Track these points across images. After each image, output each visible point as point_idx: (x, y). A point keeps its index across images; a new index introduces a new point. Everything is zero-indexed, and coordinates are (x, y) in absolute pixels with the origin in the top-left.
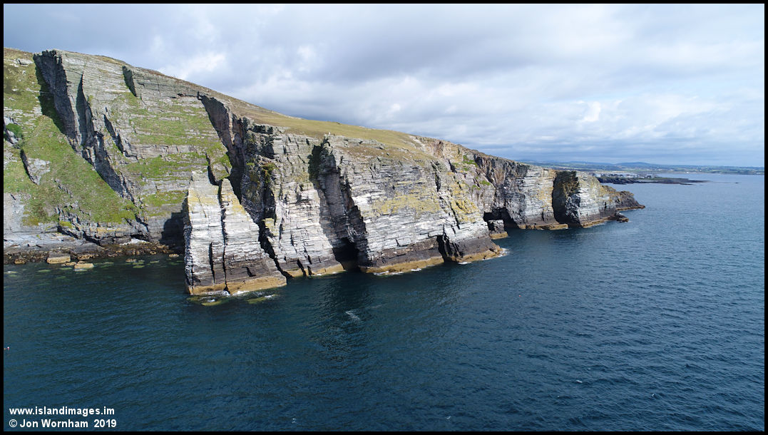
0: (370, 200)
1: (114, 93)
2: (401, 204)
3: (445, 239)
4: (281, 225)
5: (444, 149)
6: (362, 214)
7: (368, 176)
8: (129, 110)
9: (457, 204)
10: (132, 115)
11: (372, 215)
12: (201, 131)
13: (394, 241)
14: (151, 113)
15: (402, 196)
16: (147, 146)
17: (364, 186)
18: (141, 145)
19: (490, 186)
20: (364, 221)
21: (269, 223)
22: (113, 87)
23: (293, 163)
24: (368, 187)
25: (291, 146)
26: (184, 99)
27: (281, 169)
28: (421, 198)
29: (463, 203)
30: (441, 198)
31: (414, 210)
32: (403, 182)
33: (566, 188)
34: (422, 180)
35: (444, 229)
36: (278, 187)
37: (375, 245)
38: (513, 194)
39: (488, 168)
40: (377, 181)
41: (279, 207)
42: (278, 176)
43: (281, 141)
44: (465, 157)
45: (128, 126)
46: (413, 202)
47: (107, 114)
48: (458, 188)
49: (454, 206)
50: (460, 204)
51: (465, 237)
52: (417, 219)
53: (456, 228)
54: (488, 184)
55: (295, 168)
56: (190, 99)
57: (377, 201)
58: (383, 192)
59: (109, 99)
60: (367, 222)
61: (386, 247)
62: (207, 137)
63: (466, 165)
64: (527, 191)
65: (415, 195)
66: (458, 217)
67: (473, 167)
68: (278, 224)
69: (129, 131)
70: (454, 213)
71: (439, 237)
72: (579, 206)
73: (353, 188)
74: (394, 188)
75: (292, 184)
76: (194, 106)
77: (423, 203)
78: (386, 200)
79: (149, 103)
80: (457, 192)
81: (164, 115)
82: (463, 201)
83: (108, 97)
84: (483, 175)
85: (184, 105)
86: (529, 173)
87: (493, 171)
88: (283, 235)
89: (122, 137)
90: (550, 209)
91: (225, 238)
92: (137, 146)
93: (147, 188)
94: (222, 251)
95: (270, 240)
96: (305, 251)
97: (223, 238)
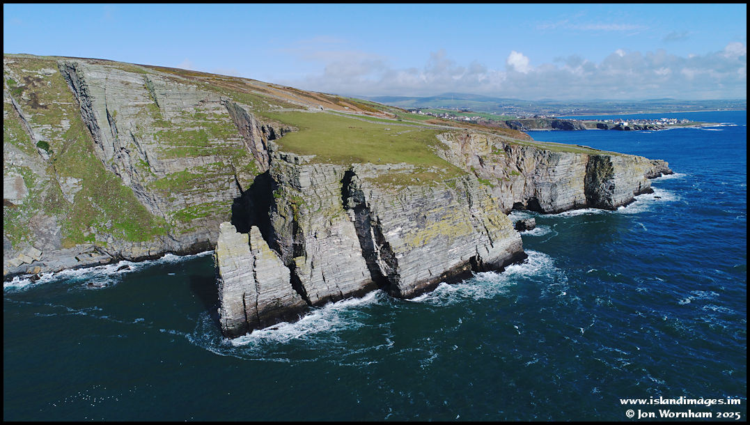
0: (401, 234)
1: (137, 106)
2: (433, 233)
3: (478, 259)
4: (312, 263)
5: (472, 142)
6: (393, 250)
7: (398, 210)
8: (153, 124)
9: (490, 220)
10: (156, 128)
11: (404, 249)
12: (225, 139)
13: (427, 272)
14: (174, 124)
15: (432, 225)
16: (173, 160)
17: (394, 220)
18: (167, 160)
19: (520, 176)
20: (396, 257)
21: (299, 261)
22: (136, 99)
23: (321, 196)
24: (399, 221)
25: (318, 178)
26: (207, 106)
27: (309, 204)
28: (453, 223)
29: (497, 219)
30: (473, 216)
31: (447, 237)
32: (435, 210)
33: (600, 173)
34: (455, 203)
35: (477, 250)
36: (306, 223)
37: (407, 279)
38: (543, 184)
39: (518, 158)
40: (407, 213)
41: (309, 246)
42: (306, 211)
43: (307, 173)
44: (494, 147)
45: (153, 141)
46: (445, 227)
47: (132, 129)
48: (490, 203)
49: (488, 224)
50: (493, 220)
51: (498, 255)
52: (449, 246)
53: (489, 247)
54: (518, 175)
55: (323, 201)
56: (213, 105)
57: (408, 234)
58: (415, 224)
59: (132, 112)
60: (399, 257)
61: (418, 279)
62: (231, 145)
63: (495, 156)
64: (558, 180)
65: (447, 220)
66: (491, 236)
67: (503, 157)
68: (309, 261)
69: (155, 146)
70: (487, 231)
71: (473, 259)
72: (613, 192)
73: (384, 224)
74: (425, 217)
75: (321, 218)
76: (216, 112)
77: (455, 228)
78: (417, 231)
79: (172, 114)
80: (489, 208)
81: (187, 126)
82: (496, 217)
83: (132, 111)
84: (513, 165)
85: (207, 113)
86: (561, 162)
87: (522, 160)
88: (314, 273)
89: (148, 154)
90: (583, 196)
91: (257, 286)
92: (164, 161)
93: (176, 203)
94: (255, 301)
95: (302, 278)
96: (337, 287)
97: (254, 287)
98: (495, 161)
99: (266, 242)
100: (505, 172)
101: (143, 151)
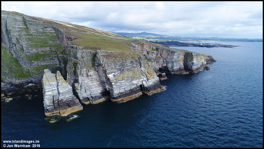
0: (114, 75)
1: (19, 28)
2: (126, 76)
3: (143, 86)
4: (81, 85)
5: (145, 46)
6: (111, 81)
7: (113, 66)
8: (25, 35)
9: (148, 72)
10: (27, 36)
11: (115, 81)
12: (54, 41)
13: (124, 89)
14: (34, 35)
15: (126, 73)
16: (33, 48)
17: (112, 70)
18: (31, 48)
19: (161, 59)
20: (112, 84)
21: (76, 85)
22: (19, 25)
23: (85, 61)
24: (113, 71)
25: (84, 55)
26: (47, 29)
27: (81, 64)
28: (134, 72)
29: (150, 72)
30: (142, 70)
31: (131, 77)
32: (127, 67)
33: (189, 58)
34: (134, 65)
35: (142, 82)
36: (79, 71)
37: (116, 92)
38: (169, 61)
39: (161, 52)
40: (117, 68)
41: (80, 79)
42: (79, 67)
43: (80, 53)
44: (152, 48)
45: (25, 41)
46: (131, 74)
47: (17, 36)
48: (148, 66)
49: (147, 73)
50: (149, 72)
51: (150, 84)
52: (132, 80)
53: (147, 81)
54: (161, 58)
55: (86, 63)
56: (49, 29)
57: (117, 75)
58: (119, 72)
59: (17, 30)
60: (113, 84)
61: (120, 92)
62: (56, 44)
63: (153, 51)
64: (174, 60)
65: (131, 71)
66: (148, 77)
67: (155, 52)
68: (80, 85)
69: (26, 43)
70: (146, 76)
71: (141, 85)
72: (193, 65)
73: (107, 72)
74: (123, 70)
75: (85, 69)
76: (51, 31)
77: (134, 74)
78: (120, 75)
79: (33, 31)
80: (148, 68)
81: (39, 36)
82: (150, 71)
83: (17, 29)
84: (159, 54)
85: (47, 32)
86: (175, 54)
87: (162, 53)
88: (82, 89)
89: (23, 46)
90: (183, 66)
91: (59, 93)
92: (29, 48)
93: (34, 64)
94: (58, 98)
95: (77, 91)
96: (90, 94)
97: (58, 93)
98: (153, 53)
99: (63, 77)
100: (156, 57)
101: (21, 44)
